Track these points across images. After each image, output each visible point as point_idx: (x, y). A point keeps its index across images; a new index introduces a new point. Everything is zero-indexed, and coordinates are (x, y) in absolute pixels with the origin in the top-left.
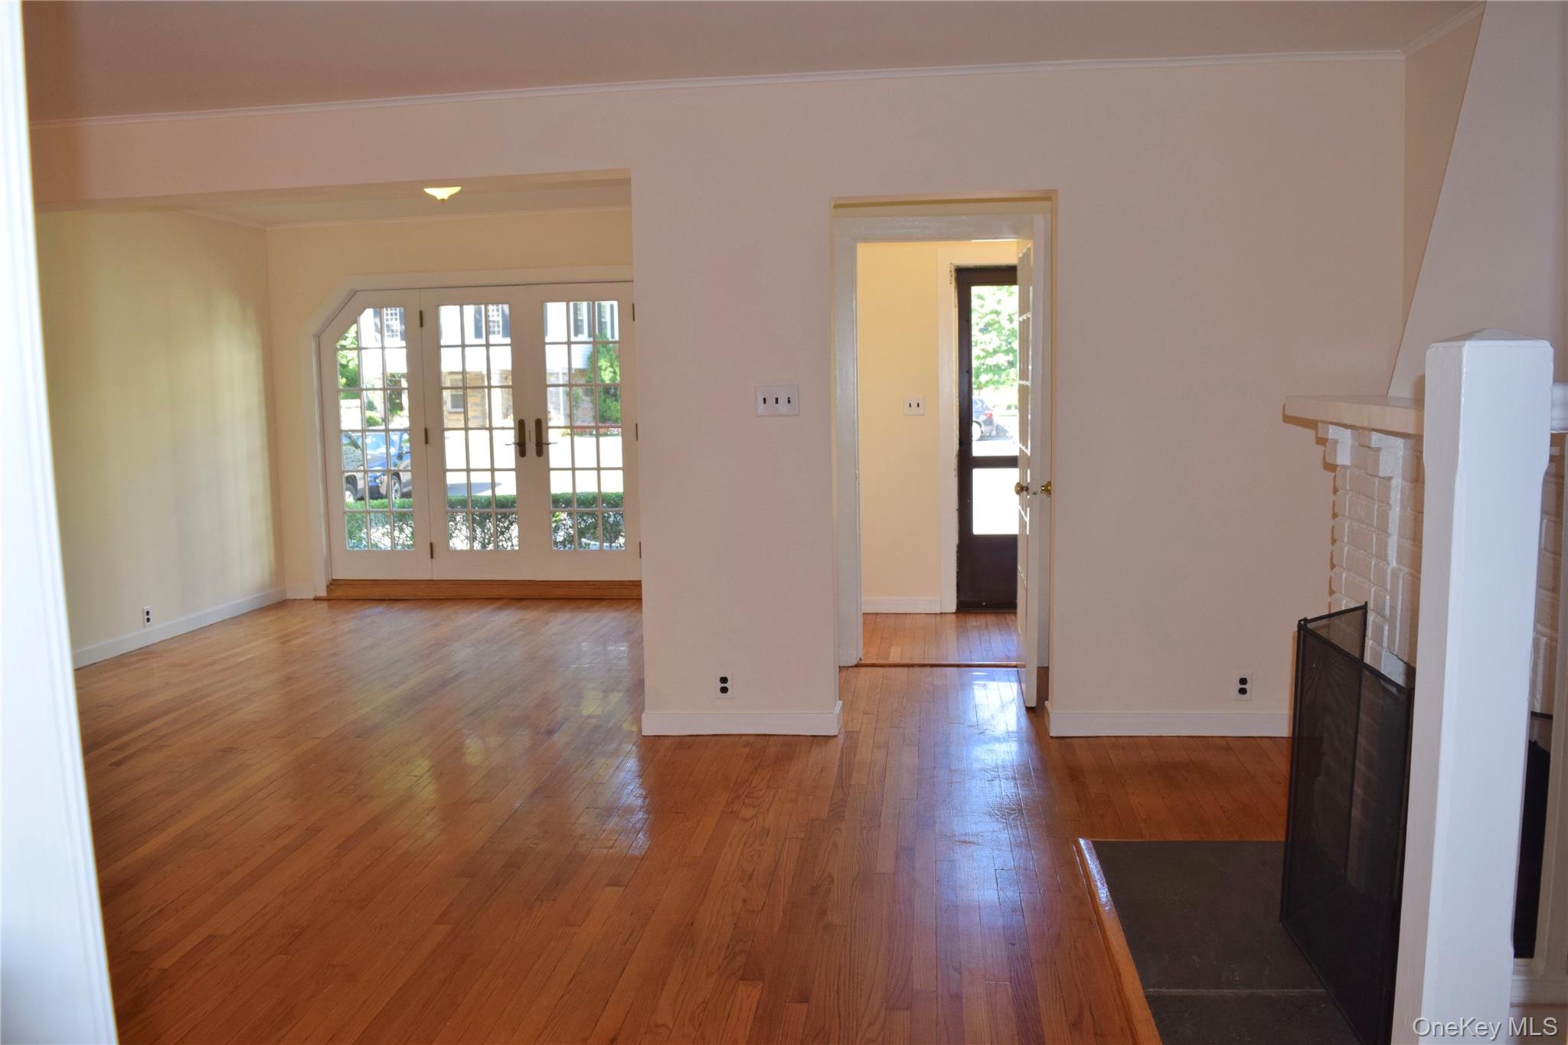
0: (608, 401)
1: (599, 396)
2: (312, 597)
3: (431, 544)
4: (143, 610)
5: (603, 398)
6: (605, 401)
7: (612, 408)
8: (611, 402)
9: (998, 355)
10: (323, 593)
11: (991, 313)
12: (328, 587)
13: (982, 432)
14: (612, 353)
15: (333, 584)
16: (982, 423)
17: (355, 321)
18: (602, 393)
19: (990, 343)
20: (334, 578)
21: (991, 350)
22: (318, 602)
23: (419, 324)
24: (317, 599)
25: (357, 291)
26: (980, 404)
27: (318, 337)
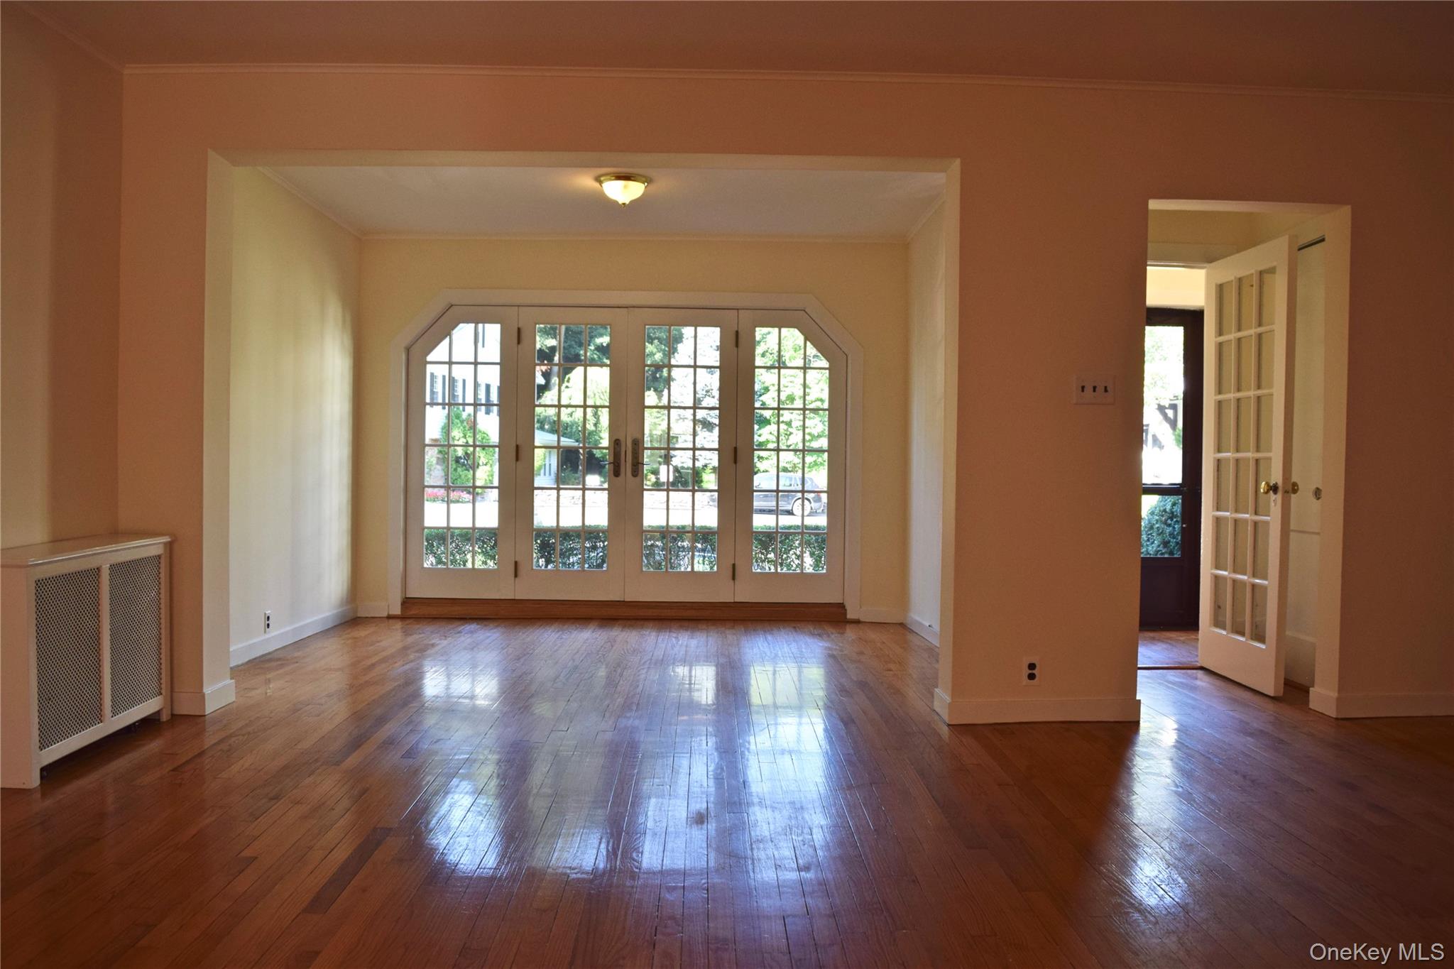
0: (459, 469)
1: (452, 465)
2: (385, 614)
3: (516, 563)
4: (265, 614)
5: (454, 466)
6: (455, 470)
7: (463, 477)
8: (463, 471)
9: (821, 439)
10: (397, 610)
11: (815, 401)
12: (402, 604)
13: (812, 509)
14: (465, 424)
15: (407, 602)
16: (811, 500)
17: (449, 334)
18: (454, 462)
19: (814, 427)
20: (407, 596)
21: (816, 435)
22: (391, 621)
23: (516, 341)
24: (390, 617)
25: (452, 306)
26: (810, 482)
27: (408, 350)
